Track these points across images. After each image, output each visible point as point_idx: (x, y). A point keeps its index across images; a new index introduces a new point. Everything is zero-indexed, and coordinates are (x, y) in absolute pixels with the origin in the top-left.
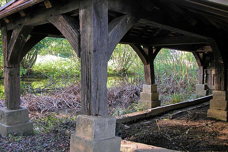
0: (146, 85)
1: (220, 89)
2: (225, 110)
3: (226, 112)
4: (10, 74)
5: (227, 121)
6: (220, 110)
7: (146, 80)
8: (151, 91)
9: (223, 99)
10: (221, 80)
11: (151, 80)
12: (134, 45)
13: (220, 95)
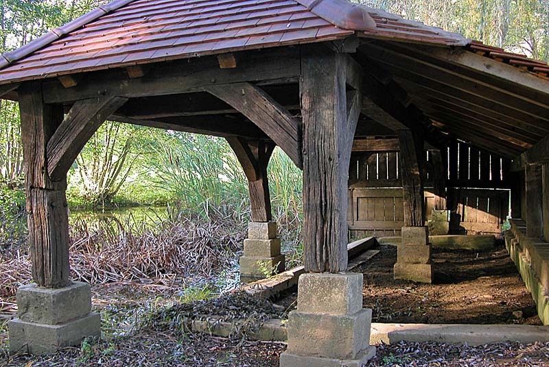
0: (257, 224)
1: (415, 223)
2: (427, 263)
3: (430, 266)
4: (51, 205)
5: (432, 283)
6: (417, 263)
7: (255, 213)
8: (267, 236)
9: (421, 242)
10: (415, 207)
11: (265, 214)
12: (236, 139)
13: (416, 235)
